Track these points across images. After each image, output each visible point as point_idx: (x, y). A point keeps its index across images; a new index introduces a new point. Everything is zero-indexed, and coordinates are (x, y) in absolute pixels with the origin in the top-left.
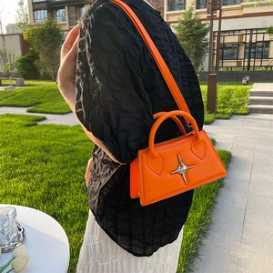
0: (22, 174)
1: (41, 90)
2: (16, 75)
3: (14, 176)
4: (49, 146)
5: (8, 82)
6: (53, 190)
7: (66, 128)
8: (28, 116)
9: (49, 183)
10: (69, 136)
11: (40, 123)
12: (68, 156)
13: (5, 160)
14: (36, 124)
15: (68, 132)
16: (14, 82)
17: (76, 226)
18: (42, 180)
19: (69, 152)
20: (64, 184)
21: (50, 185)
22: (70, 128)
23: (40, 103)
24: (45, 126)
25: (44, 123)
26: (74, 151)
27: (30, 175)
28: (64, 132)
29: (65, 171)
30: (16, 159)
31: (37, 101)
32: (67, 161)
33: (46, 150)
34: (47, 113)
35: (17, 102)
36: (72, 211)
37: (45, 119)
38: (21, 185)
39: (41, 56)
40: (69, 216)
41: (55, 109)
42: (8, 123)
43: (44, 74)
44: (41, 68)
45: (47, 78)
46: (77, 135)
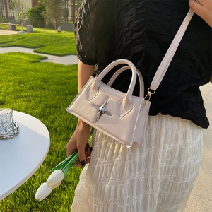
0: (26, 96)
1: (46, 36)
2: (27, 23)
3: (20, 97)
4: (48, 78)
5: (21, 28)
6: (48, 110)
7: (62, 66)
8: (34, 55)
10: (64, 72)
11: (42, 61)
12: (61, 87)
13: (14, 85)
14: (39, 62)
15: (63, 69)
16: (25, 29)
17: (63, 136)
18: (40, 102)
19: (62, 84)
20: (56, 107)
21: (46, 106)
22: (65, 67)
23: (44, 46)
24: (46, 63)
25: (45, 61)
26: (66, 84)
27: (31, 98)
28: (60, 69)
29: (58, 97)
30: (22, 85)
31: (42, 44)
32: (59, 91)
33: (45, 80)
34: (48, 54)
35: (26, 44)
36: (60, 126)
37: (46, 58)
38: (24, 104)
39: (47, 8)
40: (58, 129)
41: (55, 51)
42: (18, 59)
43: (49, 23)
44: (46, 18)
45: (51, 27)
46: (70, 72)
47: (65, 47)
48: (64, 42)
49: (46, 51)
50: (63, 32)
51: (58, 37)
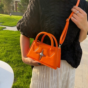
1: (5, 18)
4: (7, 37)
6: (8, 53)
7: (13, 31)
9: (7, 50)
10: (14, 34)
11: (4, 29)
12: (13, 41)
14: (2, 30)
17: (16, 65)
18: (4, 49)
19: (14, 40)
20: (12, 51)
21: (7, 51)
22: (14, 32)
23: (4, 22)
24: (6, 30)
25: (5, 29)
26: (15, 40)
28: (12, 33)
29: (12, 46)
31: (3, 21)
32: (13, 43)
33: (6, 39)
34: (6, 26)
36: (14, 60)
37: (6, 28)
39: (4, 6)
40: (14, 62)
41: (9, 25)
43: (6, 12)
44: (4, 10)
45: (6, 13)
46: (17, 34)
47: (14, 23)
48: (13, 21)
49: (5, 25)
50: (12, 16)
51: (10, 18)
